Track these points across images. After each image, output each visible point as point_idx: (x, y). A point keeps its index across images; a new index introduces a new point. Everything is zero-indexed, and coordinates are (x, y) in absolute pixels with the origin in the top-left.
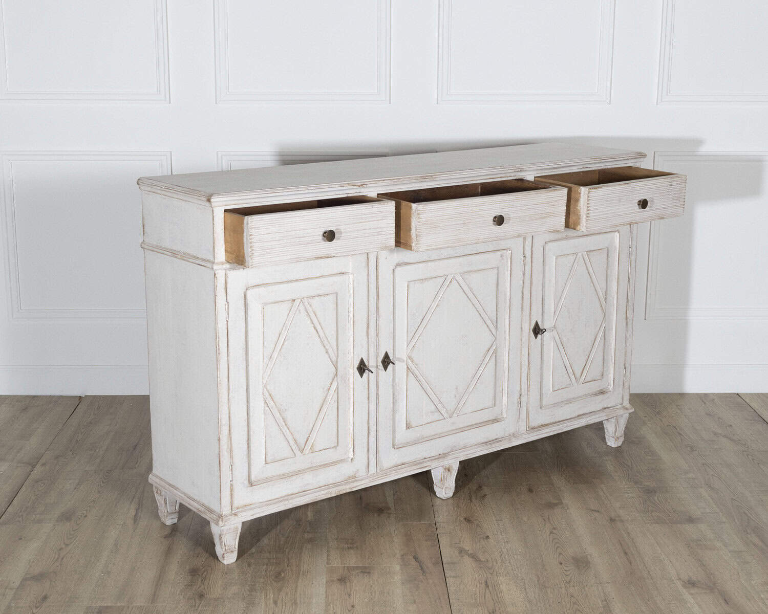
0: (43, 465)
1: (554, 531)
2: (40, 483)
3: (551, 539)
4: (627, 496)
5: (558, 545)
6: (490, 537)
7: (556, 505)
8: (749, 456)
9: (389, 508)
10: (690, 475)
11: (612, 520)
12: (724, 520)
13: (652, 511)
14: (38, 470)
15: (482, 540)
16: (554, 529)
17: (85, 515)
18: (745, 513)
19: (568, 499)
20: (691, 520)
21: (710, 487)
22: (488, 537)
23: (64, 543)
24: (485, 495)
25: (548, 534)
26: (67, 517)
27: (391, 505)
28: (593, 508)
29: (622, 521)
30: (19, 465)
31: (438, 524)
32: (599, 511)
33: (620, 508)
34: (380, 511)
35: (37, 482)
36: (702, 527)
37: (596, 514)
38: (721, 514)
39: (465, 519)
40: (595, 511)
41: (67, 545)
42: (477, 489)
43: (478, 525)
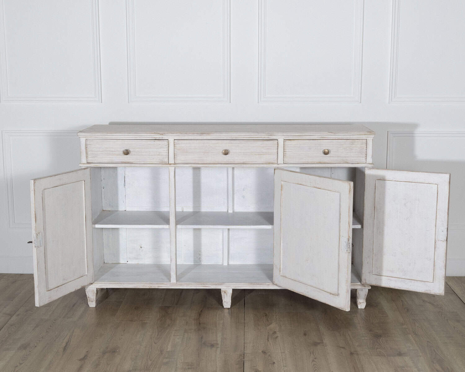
0: (18, 315)
1: (315, 360)
2: (13, 326)
3: (312, 365)
4: (363, 338)
5: (316, 368)
6: (276, 363)
7: (319, 343)
8: (442, 315)
9: (217, 344)
10: (404, 327)
11: (352, 354)
12: (421, 354)
13: (377, 349)
14: (14, 318)
15: (270, 365)
16: (315, 358)
17: (36, 346)
18: (434, 350)
19: (328, 340)
20: (400, 354)
21: (415, 334)
22: (274, 363)
23: (19, 363)
24: (278, 337)
25: (311, 361)
26: (24, 347)
27: (219, 342)
28: (341, 346)
29: (358, 354)
30: (4, 315)
31: (245, 355)
32: (344, 348)
33: (358, 346)
34: (212, 346)
35: (11, 325)
36: (407, 359)
37: (342, 350)
38: (419, 350)
39: (262, 352)
40: (343, 348)
41: (21, 364)
42: (273, 333)
43: (269, 356)
